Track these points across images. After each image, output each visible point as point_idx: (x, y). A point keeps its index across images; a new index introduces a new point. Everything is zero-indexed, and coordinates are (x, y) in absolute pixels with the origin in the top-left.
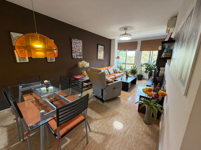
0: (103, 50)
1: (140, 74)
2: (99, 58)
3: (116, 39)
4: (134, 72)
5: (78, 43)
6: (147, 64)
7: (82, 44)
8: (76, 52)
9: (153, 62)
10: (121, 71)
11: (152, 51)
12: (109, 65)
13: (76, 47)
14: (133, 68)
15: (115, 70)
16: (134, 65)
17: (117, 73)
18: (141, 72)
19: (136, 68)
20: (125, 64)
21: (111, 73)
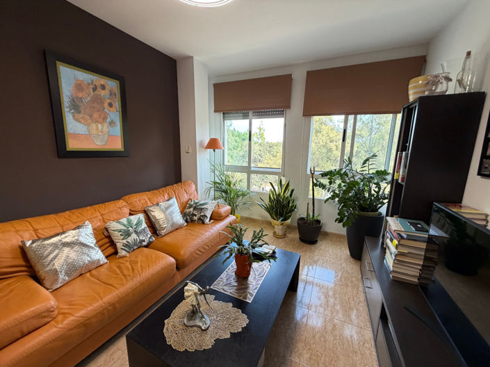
0: (117, 104)
1: (308, 215)
2: (75, 145)
3: (197, 59)
4: (281, 208)
10: (225, 209)
14: (279, 195)
15: (195, 208)
16: (282, 178)
17: (203, 223)
18: (314, 210)
19: (292, 191)
20: (248, 170)
21: (163, 232)
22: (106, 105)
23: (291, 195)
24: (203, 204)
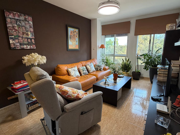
0: (78, 36)
1: (136, 70)
2: (70, 47)
3: (98, 19)
4: (126, 68)
5: (23, 20)
6: (147, 55)
7: (31, 23)
8: (19, 37)
9: (156, 52)
10: (107, 67)
11: (153, 35)
12: (90, 58)
13: (17, 28)
14: (125, 63)
15: (98, 66)
16: (127, 58)
17: (101, 70)
18: (138, 68)
19: (130, 62)
20: (114, 56)
21: (91, 72)
22: (76, 36)
23: (130, 63)
24: (100, 65)
